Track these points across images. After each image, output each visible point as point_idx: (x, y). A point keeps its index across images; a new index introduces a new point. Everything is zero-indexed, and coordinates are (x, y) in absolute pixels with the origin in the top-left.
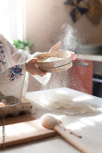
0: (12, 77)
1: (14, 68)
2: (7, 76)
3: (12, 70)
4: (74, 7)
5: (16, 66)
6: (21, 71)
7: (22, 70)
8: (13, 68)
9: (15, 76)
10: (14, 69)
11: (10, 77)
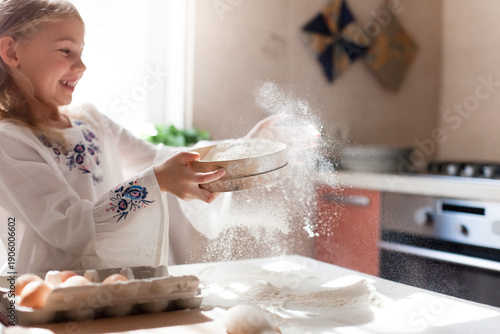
0: (122, 209)
1: (124, 189)
2: (107, 210)
3: (120, 193)
4: (328, 41)
5: (131, 183)
6: (145, 193)
7: (148, 190)
8: (122, 188)
9: (129, 205)
10: (126, 191)
11: (117, 209)
